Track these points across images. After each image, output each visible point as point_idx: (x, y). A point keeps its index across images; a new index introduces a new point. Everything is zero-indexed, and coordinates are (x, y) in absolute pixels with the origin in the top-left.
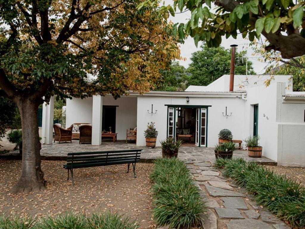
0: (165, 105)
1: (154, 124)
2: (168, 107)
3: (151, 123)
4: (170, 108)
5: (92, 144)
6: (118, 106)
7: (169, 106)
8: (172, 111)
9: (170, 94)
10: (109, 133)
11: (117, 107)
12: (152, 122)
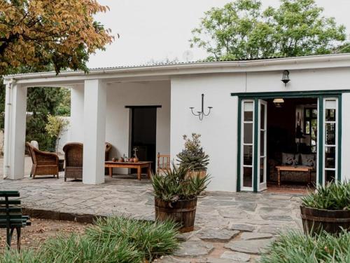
0: (233, 95)
1: (199, 138)
2: (239, 97)
3: (193, 135)
4: (246, 101)
5: (83, 182)
6: (160, 106)
7: (242, 96)
8: (249, 107)
9: (239, 67)
10: (133, 162)
11: (158, 109)
12: (194, 133)
